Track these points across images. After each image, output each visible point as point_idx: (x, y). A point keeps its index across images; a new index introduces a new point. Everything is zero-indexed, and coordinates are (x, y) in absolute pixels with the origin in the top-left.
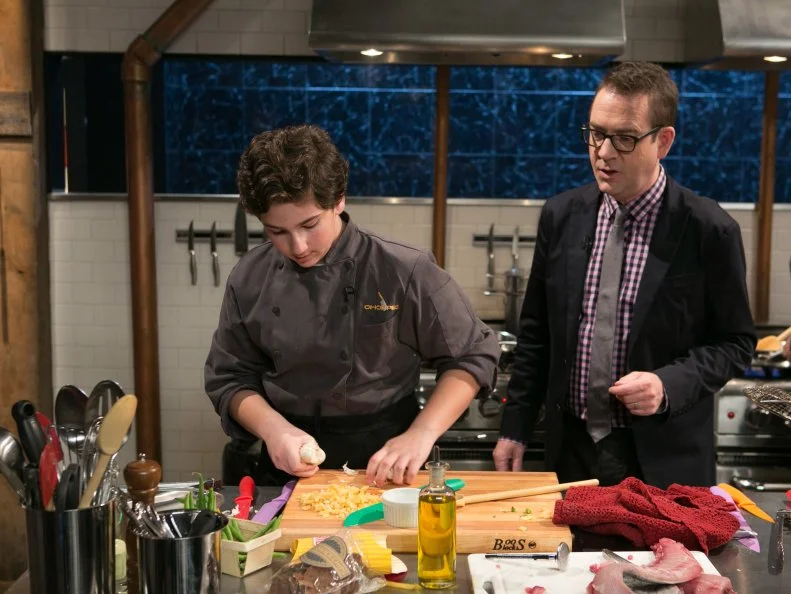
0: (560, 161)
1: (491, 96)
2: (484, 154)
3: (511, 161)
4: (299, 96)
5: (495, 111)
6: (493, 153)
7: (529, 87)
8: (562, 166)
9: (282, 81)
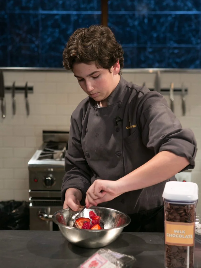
0: (169, 48)
1: (134, 15)
2: (131, 45)
3: (145, 49)
4: (36, 16)
5: (136, 23)
6: (135, 45)
7: (154, 10)
8: (171, 51)
9: (27, 8)
